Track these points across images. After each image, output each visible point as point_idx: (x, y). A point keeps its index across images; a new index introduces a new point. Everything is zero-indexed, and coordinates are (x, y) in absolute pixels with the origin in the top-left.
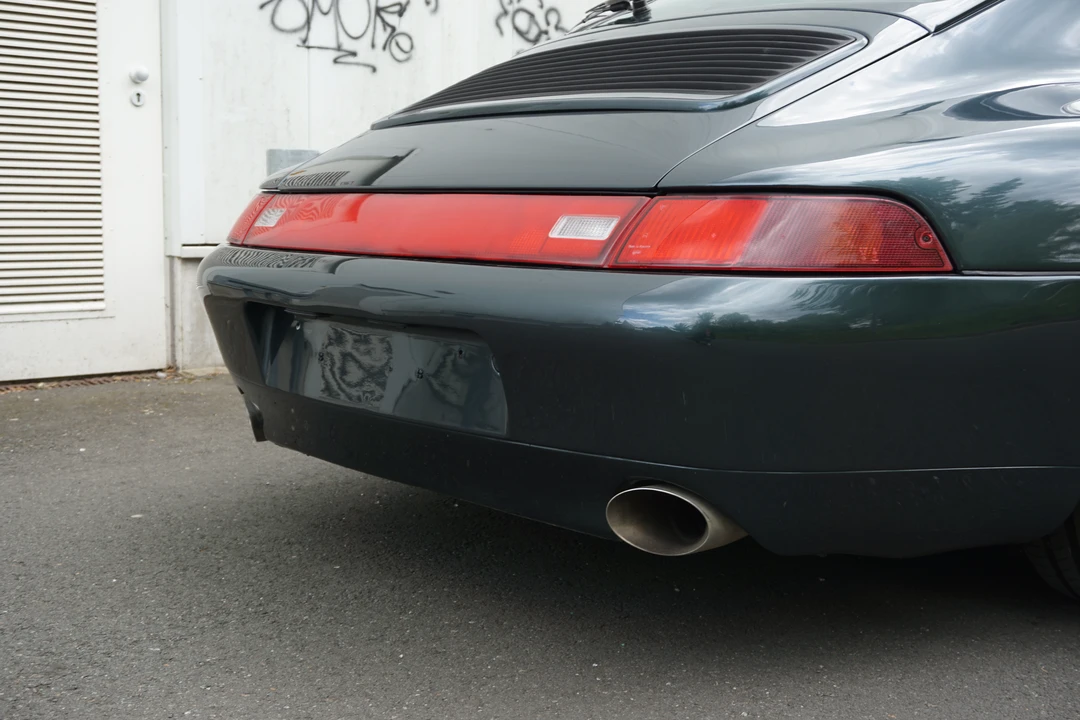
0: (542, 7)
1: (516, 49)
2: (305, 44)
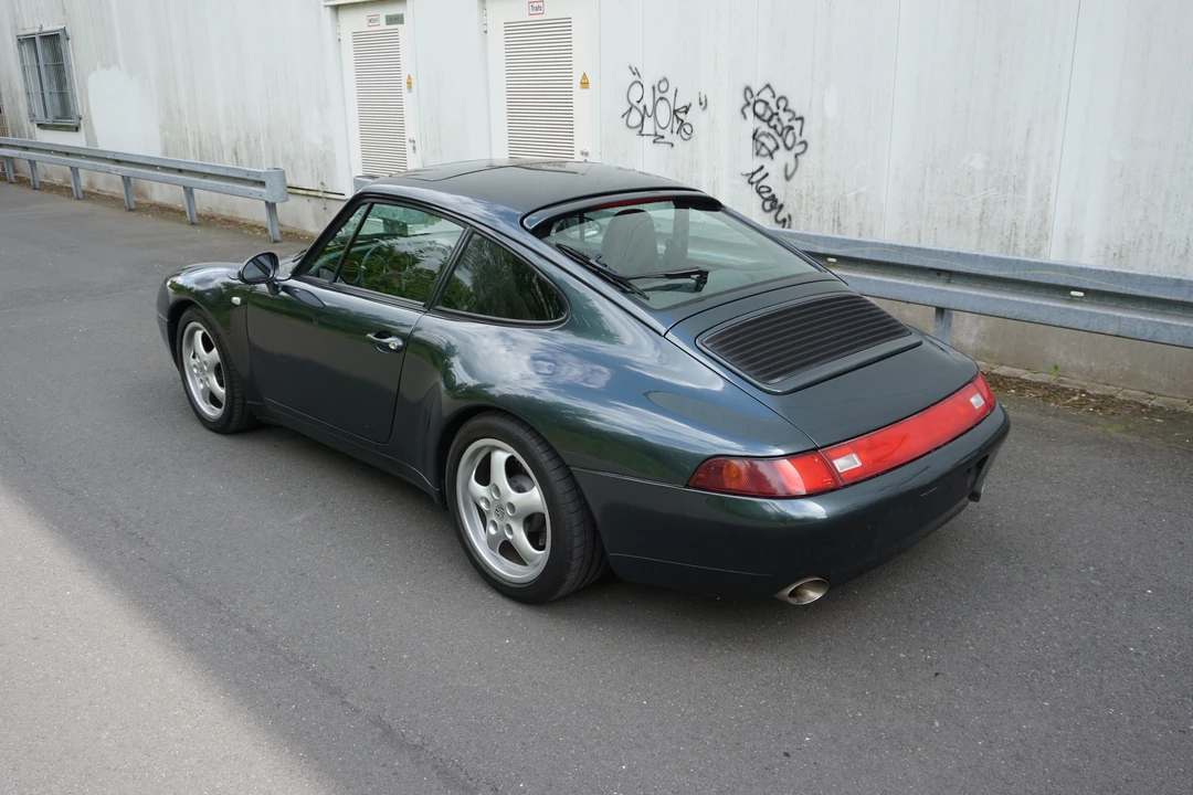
0: (774, 97)
1: (756, 127)
2: (640, 133)
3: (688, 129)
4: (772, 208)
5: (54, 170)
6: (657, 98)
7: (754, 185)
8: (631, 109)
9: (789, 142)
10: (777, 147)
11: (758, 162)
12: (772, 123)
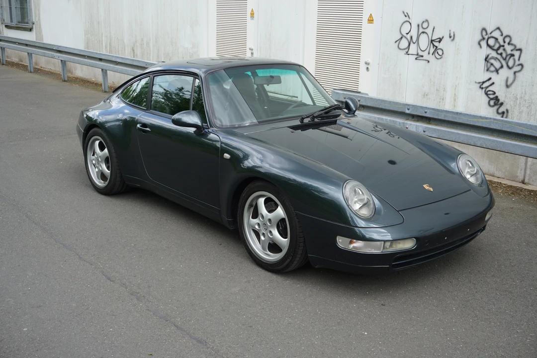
0: (502, 35)
1: (488, 53)
2: (407, 53)
3: (440, 52)
4: (495, 104)
5: (14, 54)
6: (420, 32)
7: (484, 90)
8: (402, 38)
9: (511, 64)
10: (502, 67)
11: (488, 75)
12: (499, 52)
